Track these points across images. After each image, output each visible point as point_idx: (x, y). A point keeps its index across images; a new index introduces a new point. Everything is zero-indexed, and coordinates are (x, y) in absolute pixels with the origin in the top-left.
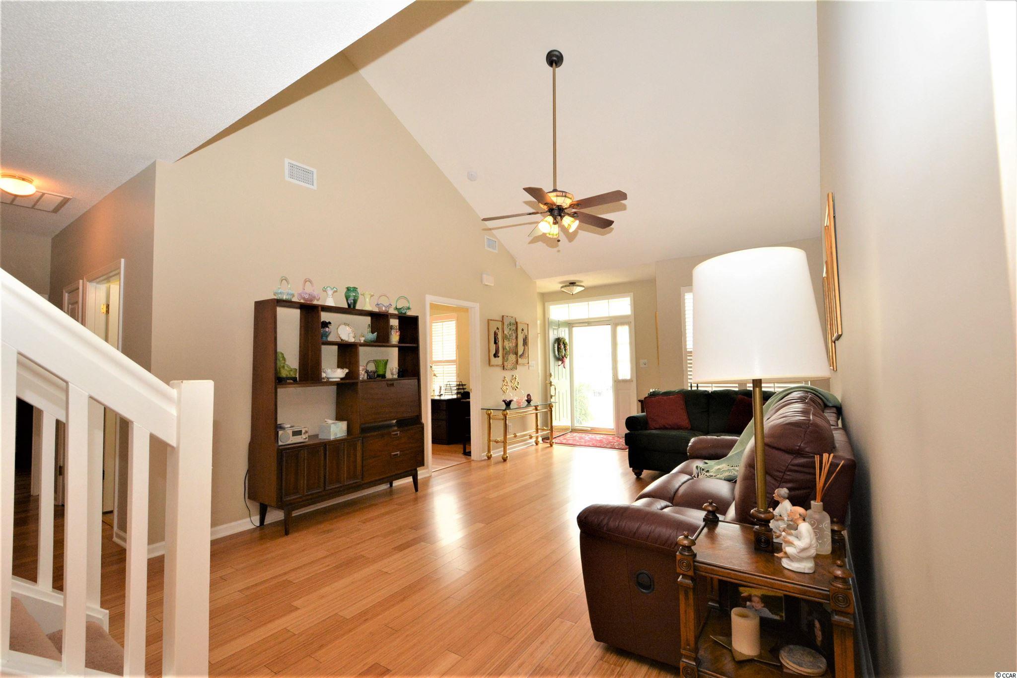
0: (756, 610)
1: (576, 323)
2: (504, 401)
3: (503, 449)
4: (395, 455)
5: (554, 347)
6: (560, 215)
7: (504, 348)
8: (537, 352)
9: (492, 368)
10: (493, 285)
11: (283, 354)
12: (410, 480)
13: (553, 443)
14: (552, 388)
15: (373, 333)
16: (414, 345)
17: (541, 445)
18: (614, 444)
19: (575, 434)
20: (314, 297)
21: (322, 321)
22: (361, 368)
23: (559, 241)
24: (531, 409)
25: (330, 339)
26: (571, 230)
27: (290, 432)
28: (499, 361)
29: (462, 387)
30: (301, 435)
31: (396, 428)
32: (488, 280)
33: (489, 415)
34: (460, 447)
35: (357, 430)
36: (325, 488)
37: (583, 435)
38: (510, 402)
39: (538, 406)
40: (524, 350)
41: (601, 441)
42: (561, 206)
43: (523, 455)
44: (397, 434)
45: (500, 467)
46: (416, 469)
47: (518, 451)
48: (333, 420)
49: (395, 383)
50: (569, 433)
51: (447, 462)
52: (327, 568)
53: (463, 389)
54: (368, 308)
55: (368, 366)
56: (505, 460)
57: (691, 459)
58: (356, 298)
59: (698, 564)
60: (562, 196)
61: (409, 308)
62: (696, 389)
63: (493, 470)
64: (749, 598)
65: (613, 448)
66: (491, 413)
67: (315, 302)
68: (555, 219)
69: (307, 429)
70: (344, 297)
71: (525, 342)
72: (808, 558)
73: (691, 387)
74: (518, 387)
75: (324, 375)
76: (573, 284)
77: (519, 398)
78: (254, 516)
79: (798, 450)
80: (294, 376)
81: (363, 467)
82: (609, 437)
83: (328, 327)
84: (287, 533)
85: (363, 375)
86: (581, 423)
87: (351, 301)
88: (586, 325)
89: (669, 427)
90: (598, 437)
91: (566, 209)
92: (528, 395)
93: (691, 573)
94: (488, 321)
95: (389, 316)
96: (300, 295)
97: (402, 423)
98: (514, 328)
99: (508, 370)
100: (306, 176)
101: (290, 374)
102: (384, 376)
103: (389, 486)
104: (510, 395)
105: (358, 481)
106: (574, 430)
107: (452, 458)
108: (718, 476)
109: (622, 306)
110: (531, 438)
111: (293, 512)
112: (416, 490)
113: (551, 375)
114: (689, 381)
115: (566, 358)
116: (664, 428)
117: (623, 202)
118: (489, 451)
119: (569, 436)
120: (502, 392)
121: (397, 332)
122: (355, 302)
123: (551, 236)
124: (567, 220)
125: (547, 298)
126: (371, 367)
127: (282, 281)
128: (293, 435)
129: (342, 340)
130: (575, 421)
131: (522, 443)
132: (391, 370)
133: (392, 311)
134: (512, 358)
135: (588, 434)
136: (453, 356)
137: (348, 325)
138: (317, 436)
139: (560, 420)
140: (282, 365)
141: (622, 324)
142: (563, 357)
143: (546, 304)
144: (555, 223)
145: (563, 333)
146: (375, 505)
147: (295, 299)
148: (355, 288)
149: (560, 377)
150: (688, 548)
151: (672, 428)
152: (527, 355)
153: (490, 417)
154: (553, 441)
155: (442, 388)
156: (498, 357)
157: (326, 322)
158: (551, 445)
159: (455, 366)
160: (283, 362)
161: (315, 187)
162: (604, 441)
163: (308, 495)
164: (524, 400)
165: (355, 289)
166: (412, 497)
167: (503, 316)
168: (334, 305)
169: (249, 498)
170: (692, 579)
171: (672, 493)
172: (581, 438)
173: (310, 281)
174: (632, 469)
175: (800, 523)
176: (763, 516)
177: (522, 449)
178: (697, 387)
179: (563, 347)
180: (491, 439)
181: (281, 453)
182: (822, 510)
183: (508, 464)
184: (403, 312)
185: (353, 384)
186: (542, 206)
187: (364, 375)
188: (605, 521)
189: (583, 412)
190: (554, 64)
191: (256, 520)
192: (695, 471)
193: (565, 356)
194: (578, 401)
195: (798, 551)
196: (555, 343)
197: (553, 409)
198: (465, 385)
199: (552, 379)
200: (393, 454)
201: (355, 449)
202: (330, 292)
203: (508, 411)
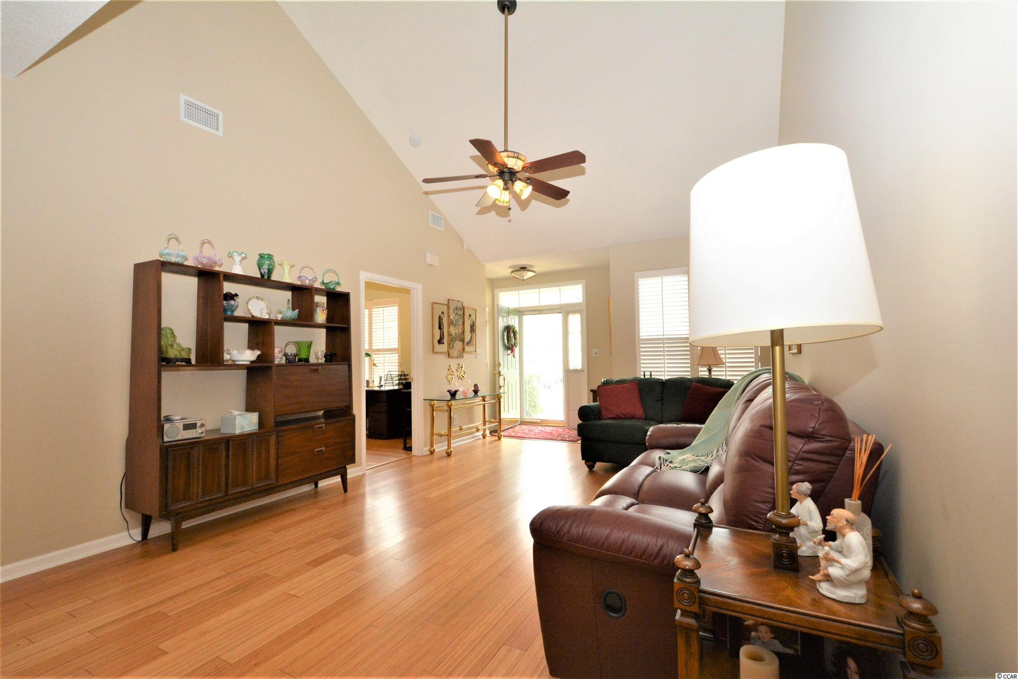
0: (763, 642)
1: (528, 311)
2: (449, 391)
3: (447, 443)
4: (319, 451)
5: (503, 336)
6: (511, 180)
7: (450, 335)
8: (485, 340)
9: (436, 356)
10: (438, 265)
11: (171, 330)
12: (338, 479)
13: (501, 435)
14: (501, 378)
15: (293, 310)
16: (344, 326)
17: (489, 438)
18: (564, 437)
19: (524, 427)
20: (215, 263)
21: (225, 292)
22: (277, 350)
23: (510, 209)
24: (478, 400)
25: (237, 313)
26: (524, 197)
27: (180, 425)
28: (444, 348)
29: (404, 377)
30: (196, 428)
31: (323, 420)
32: (432, 259)
33: (432, 406)
34: (400, 442)
35: (271, 422)
36: (227, 491)
37: (533, 428)
38: (456, 392)
39: (485, 396)
40: (471, 337)
41: (551, 433)
42: (512, 168)
43: (469, 449)
44: (323, 427)
45: (444, 462)
46: (345, 467)
47: (463, 444)
48: (242, 411)
49: (320, 368)
50: (518, 426)
51: (384, 458)
52: (216, 594)
53: (406, 379)
54: (287, 279)
55: (287, 348)
56: (449, 455)
57: (650, 449)
58: (271, 267)
59: (706, 595)
60: (514, 157)
61: (338, 284)
62: (649, 377)
63: (435, 466)
64: (755, 628)
65: (563, 440)
66: (434, 404)
67: (217, 269)
68: (505, 184)
69: (203, 422)
70: (257, 265)
71: (473, 328)
72: (858, 583)
73: (644, 375)
74: (465, 377)
75: (226, 357)
76: (524, 268)
77: (464, 387)
78: (133, 529)
79: (813, 432)
80: (186, 357)
81: (277, 465)
82: (559, 429)
83: (234, 300)
84: (174, 549)
85: (279, 358)
86: (530, 415)
87: (265, 270)
88: (537, 313)
89: (623, 416)
90: (548, 429)
91: (518, 172)
92: (476, 386)
93: (695, 608)
94: (432, 305)
95: (313, 290)
96: (196, 258)
97: (329, 415)
98: (461, 313)
99: (454, 358)
100: (210, 118)
101: (180, 354)
102: (307, 360)
103: (314, 486)
104: (455, 385)
105: (270, 482)
106: (523, 423)
107: (388, 454)
108: (683, 467)
109: (574, 293)
110: (478, 430)
111: (183, 523)
112: (345, 490)
113: (499, 365)
114: (642, 369)
115: (516, 347)
116: (618, 418)
117: (582, 165)
118: (432, 445)
119: (518, 428)
120: (447, 382)
121: (323, 310)
122: (270, 272)
123: (501, 204)
124: (519, 186)
125: (496, 284)
126: (291, 350)
127: (169, 240)
128: (184, 429)
129: (253, 316)
130: (525, 414)
131: (469, 436)
132: (315, 353)
133: (317, 285)
134: (458, 345)
135: (538, 427)
136: (395, 344)
137: (262, 299)
138: (219, 430)
139: (509, 413)
140: (170, 343)
141: (574, 312)
142: (512, 346)
143: (496, 290)
144: (506, 188)
145: (513, 321)
146: (293, 510)
147: (190, 263)
148: (269, 255)
149: (509, 367)
150: (690, 573)
151: (626, 418)
152: (474, 343)
153: (433, 408)
154: (502, 434)
155: (383, 379)
156: (443, 343)
157: (231, 294)
158: (499, 439)
159: (397, 355)
160: (172, 339)
161: (220, 133)
162: (554, 432)
163: (204, 501)
164: (470, 391)
165: (270, 257)
166: (341, 498)
167: (449, 300)
168: (242, 274)
169: (126, 507)
170: (695, 616)
171: (636, 488)
172: (530, 431)
173: (210, 243)
174: (584, 461)
175: (848, 533)
176: (784, 521)
177: (467, 443)
178: (651, 375)
179: (512, 335)
180: (435, 432)
181: (167, 451)
182: (861, 511)
183: (453, 459)
184: (332, 287)
185: (267, 367)
186: (491, 167)
187: (281, 358)
188: (566, 528)
189: (533, 404)
190: (506, 10)
191: (137, 534)
192: (657, 463)
193: (515, 345)
194: (527, 393)
195: (847, 572)
196: (504, 331)
197: (502, 400)
198: (408, 375)
199: (501, 369)
200: (316, 450)
201: (268, 444)
202: (237, 259)
203: (453, 402)
